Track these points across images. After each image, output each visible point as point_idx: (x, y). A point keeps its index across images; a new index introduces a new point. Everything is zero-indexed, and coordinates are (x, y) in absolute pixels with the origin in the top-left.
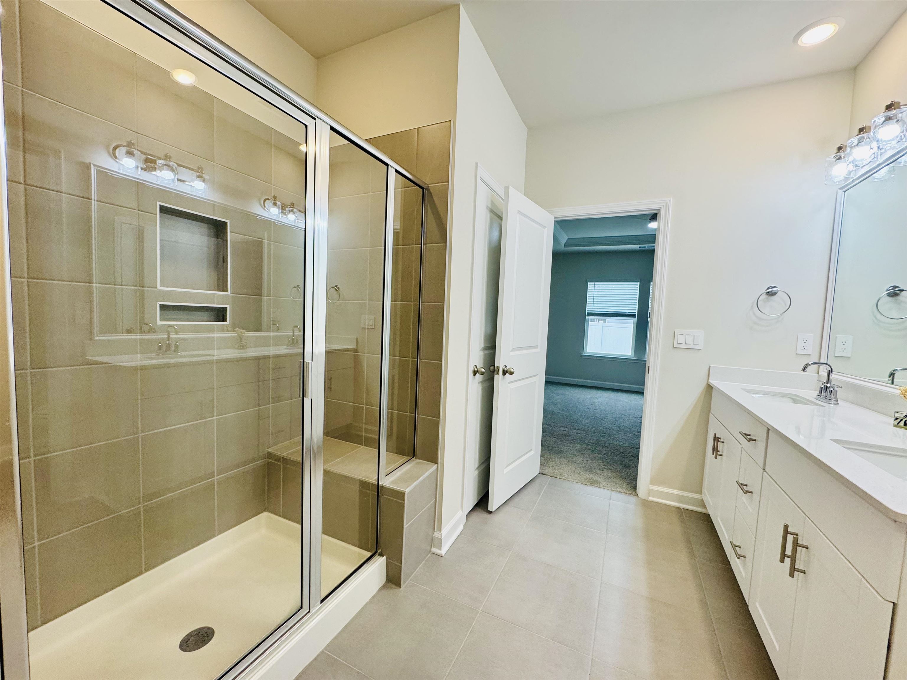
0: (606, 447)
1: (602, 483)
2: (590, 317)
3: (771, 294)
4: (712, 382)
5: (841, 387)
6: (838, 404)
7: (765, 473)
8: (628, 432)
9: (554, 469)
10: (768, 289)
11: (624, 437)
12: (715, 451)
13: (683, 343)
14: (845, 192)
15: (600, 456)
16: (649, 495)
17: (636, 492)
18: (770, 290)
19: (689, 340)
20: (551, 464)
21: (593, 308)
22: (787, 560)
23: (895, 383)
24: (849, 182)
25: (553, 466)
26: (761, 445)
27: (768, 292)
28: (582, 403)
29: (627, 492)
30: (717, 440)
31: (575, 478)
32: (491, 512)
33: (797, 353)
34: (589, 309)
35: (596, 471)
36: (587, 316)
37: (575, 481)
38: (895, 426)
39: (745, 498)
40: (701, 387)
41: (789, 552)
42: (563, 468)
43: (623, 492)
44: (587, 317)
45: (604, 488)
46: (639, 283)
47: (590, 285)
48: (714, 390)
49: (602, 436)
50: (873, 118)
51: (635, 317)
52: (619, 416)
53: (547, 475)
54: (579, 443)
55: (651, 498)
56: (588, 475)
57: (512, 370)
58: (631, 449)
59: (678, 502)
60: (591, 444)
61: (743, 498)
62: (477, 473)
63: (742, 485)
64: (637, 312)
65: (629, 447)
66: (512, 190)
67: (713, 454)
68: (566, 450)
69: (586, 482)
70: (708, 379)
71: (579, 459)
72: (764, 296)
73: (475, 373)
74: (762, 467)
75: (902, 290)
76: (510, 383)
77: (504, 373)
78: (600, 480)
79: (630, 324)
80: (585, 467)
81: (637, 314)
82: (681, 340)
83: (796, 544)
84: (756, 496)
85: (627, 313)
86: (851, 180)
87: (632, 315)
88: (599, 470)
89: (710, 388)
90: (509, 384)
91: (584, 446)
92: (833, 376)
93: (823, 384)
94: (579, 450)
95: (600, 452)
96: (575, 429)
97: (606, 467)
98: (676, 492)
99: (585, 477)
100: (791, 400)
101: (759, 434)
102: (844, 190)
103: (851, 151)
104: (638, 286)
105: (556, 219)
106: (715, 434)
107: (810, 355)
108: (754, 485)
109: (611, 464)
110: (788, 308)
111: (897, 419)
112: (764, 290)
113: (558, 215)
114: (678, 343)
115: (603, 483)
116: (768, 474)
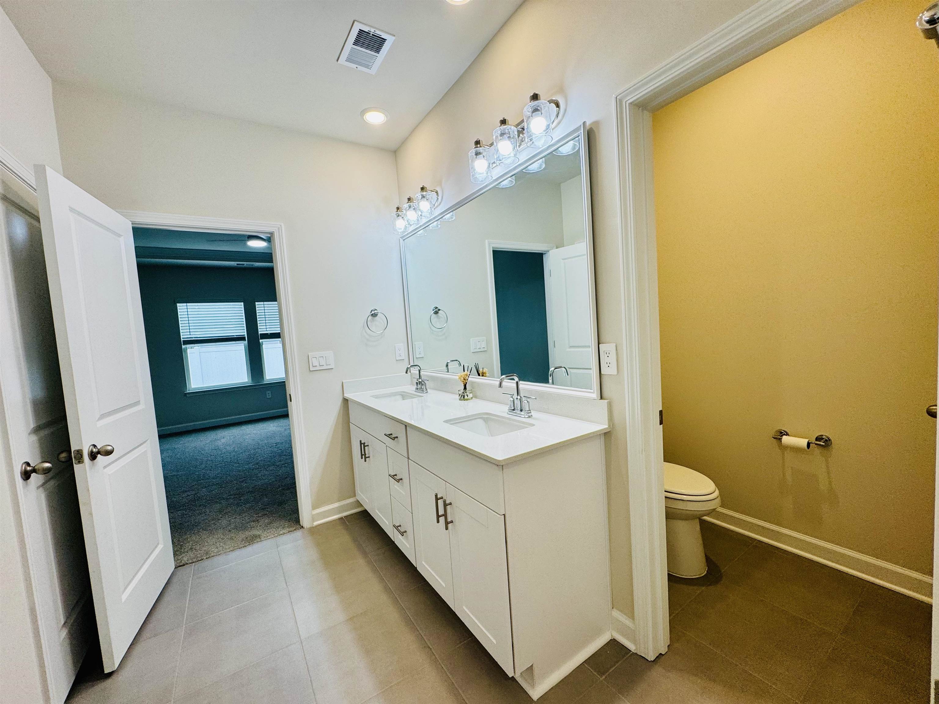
0: (251, 492)
1: (262, 534)
2: (188, 346)
3: (374, 315)
4: (347, 395)
5: (428, 380)
6: (428, 392)
7: (409, 460)
8: (269, 466)
9: (194, 551)
10: (371, 312)
11: (267, 473)
12: (364, 456)
13: (317, 365)
14: (404, 240)
15: (248, 505)
16: (314, 520)
17: (300, 525)
18: (373, 312)
19: (323, 362)
20: (188, 546)
21: (190, 335)
22: (442, 519)
23: (449, 372)
24: (405, 234)
25: (191, 549)
26: (402, 438)
27: (372, 314)
28: (203, 452)
29: (292, 529)
30: (363, 445)
31: (227, 547)
32: (110, 674)
33: (397, 359)
34: (184, 335)
35: (250, 525)
36: (184, 344)
37: (228, 550)
38: (460, 400)
39: (396, 486)
40: (339, 402)
41: (441, 512)
42: (207, 542)
43: (287, 532)
44: (183, 347)
45: (267, 538)
46: (243, 303)
47: (181, 308)
48: (349, 401)
49: (242, 482)
50: (416, 195)
51: (245, 340)
52: (252, 452)
53: (187, 564)
54: (217, 502)
55: (316, 523)
56: (242, 535)
57: (109, 448)
58: (279, 482)
59: (340, 513)
60: (232, 497)
61: (395, 486)
62: (64, 633)
63: (393, 476)
64: (246, 334)
65: (276, 481)
66: (49, 172)
67: (362, 458)
68: (202, 519)
69: (243, 544)
70: (343, 394)
71: (224, 522)
72: (370, 318)
73: (26, 475)
74: (406, 457)
75: (439, 310)
76: (105, 467)
77: (93, 456)
78: (259, 533)
79: (240, 348)
80: (236, 528)
81: (246, 336)
82: (316, 363)
83: (445, 505)
84: (406, 481)
85: (235, 336)
86: (407, 233)
87: (241, 339)
88: (254, 521)
89: (346, 401)
90: (104, 469)
91: (224, 502)
92: (422, 373)
93: (417, 380)
94: (220, 511)
95: (247, 502)
96: (205, 487)
97: (260, 515)
98: (336, 505)
99: (240, 539)
100: (401, 396)
101: (400, 432)
102: (404, 238)
103: (406, 212)
104: (243, 306)
105: (134, 226)
106: (361, 441)
107: (403, 359)
108: (401, 474)
109: (263, 509)
110: (386, 325)
111: (460, 395)
112: (369, 314)
113: (137, 220)
114: (313, 366)
115: (264, 535)
116: (411, 460)
